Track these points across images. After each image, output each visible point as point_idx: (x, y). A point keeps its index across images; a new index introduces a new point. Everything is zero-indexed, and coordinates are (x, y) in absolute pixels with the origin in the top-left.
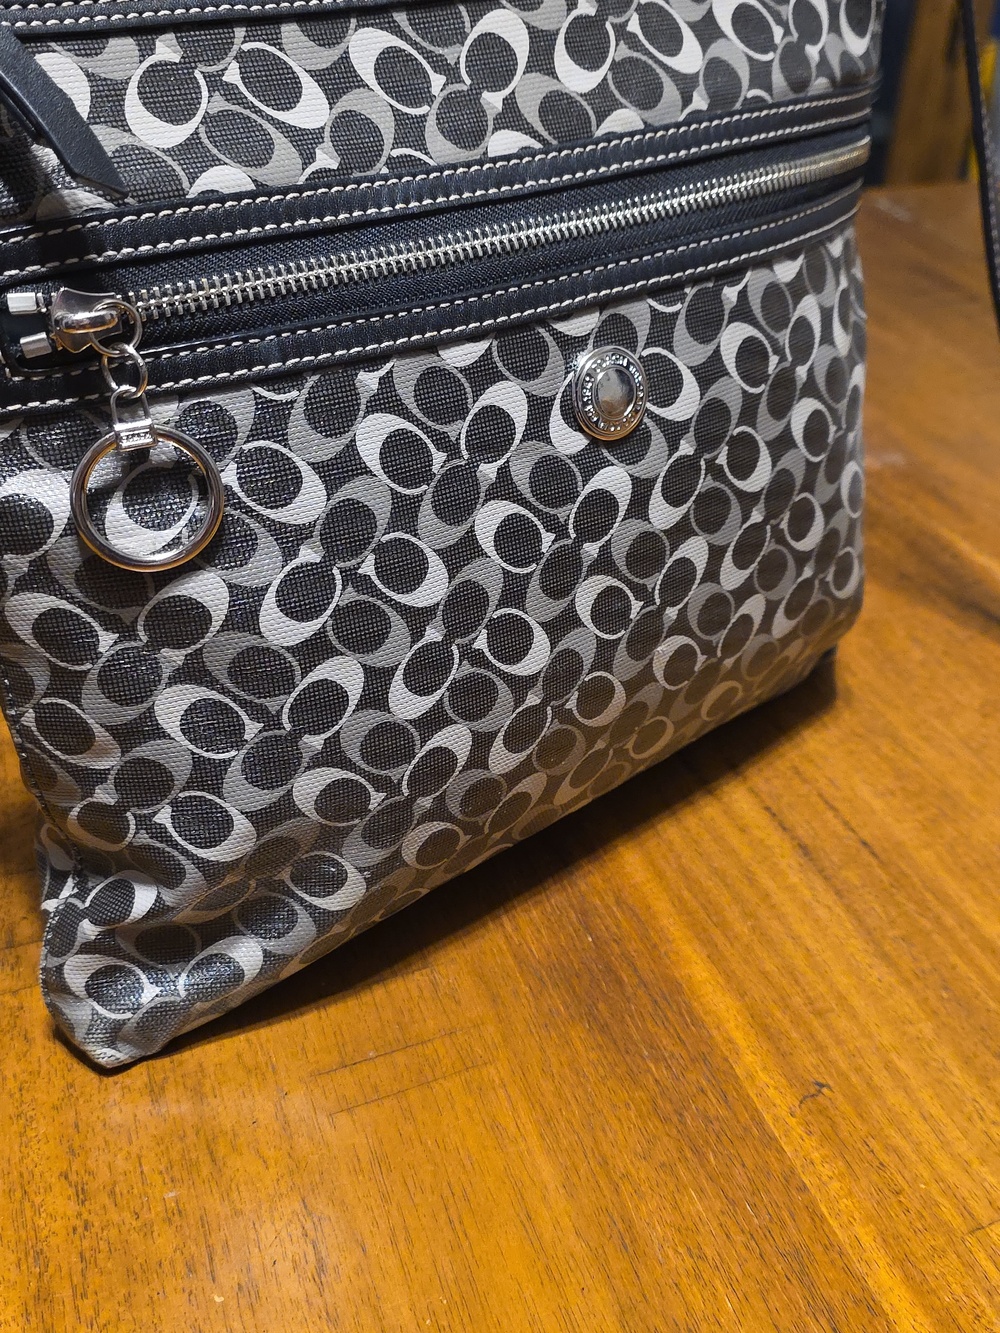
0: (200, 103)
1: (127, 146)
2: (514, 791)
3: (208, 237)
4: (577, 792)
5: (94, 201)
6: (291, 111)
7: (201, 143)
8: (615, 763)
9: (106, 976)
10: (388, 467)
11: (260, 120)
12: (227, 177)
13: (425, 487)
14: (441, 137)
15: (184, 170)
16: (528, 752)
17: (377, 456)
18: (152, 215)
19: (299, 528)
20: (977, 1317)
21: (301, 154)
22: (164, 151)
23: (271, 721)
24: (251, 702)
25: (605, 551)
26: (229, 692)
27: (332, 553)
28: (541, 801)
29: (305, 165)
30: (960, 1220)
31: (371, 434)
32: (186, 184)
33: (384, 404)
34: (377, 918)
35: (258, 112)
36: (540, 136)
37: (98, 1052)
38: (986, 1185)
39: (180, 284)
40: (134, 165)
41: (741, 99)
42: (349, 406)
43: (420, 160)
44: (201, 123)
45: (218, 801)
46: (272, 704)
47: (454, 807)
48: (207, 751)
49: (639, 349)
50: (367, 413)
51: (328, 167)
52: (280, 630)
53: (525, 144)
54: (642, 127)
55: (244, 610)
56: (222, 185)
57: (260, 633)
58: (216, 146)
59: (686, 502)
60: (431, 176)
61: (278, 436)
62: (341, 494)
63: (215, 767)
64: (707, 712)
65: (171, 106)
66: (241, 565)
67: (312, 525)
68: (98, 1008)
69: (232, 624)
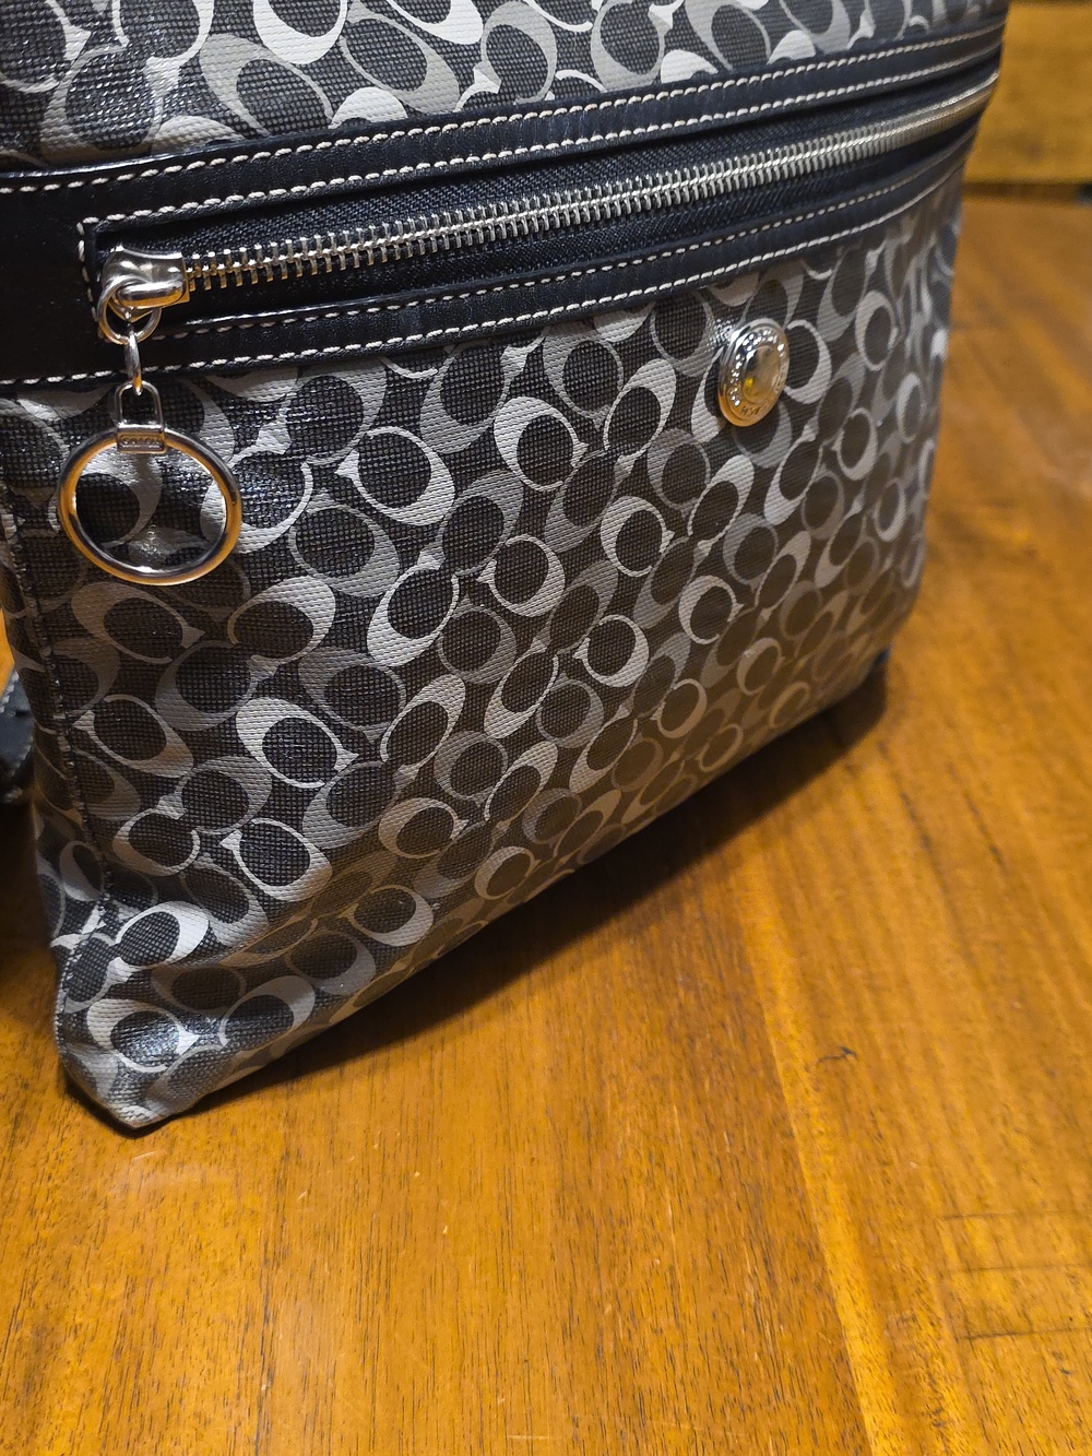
0: (338, 11)
1: (258, 61)
2: (588, 810)
3: (352, 178)
4: (644, 808)
5: (221, 131)
6: (441, 23)
7: (343, 59)
8: (685, 776)
9: (135, 1025)
10: (525, 460)
11: (408, 33)
12: (374, 102)
13: (559, 483)
14: (609, 57)
15: (325, 92)
16: (608, 768)
17: (515, 447)
18: (289, 150)
19: (420, 530)
20: (919, 1292)
21: (457, 74)
22: (301, 68)
23: (367, 750)
24: (348, 728)
25: (717, 550)
26: (323, 714)
27: (454, 557)
28: (611, 820)
29: (463, 87)
30: (940, 1204)
31: (511, 421)
32: (328, 111)
33: (530, 385)
34: (435, 956)
35: (405, 22)
36: (715, 58)
37: (125, 1110)
38: (983, 1182)
39: (317, 237)
40: (268, 85)
41: (904, 27)
42: (490, 388)
43: (588, 84)
44: (342, 34)
45: (296, 834)
46: (370, 733)
47: (529, 830)
48: (290, 777)
49: (786, 321)
50: (510, 396)
51: (487, 90)
52: (388, 646)
53: (700, 68)
54: (813, 54)
55: (351, 624)
56: (369, 111)
57: (367, 650)
58: (361, 63)
59: (798, 495)
60: (602, 106)
61: (409, 421)
62: (471, 492)
63: (297, 796)
64: (773, 719)
65: (306, 13)
66: (353, 573)
67: (436, 526)
68: (125, 1060)
69: (336, 639)
